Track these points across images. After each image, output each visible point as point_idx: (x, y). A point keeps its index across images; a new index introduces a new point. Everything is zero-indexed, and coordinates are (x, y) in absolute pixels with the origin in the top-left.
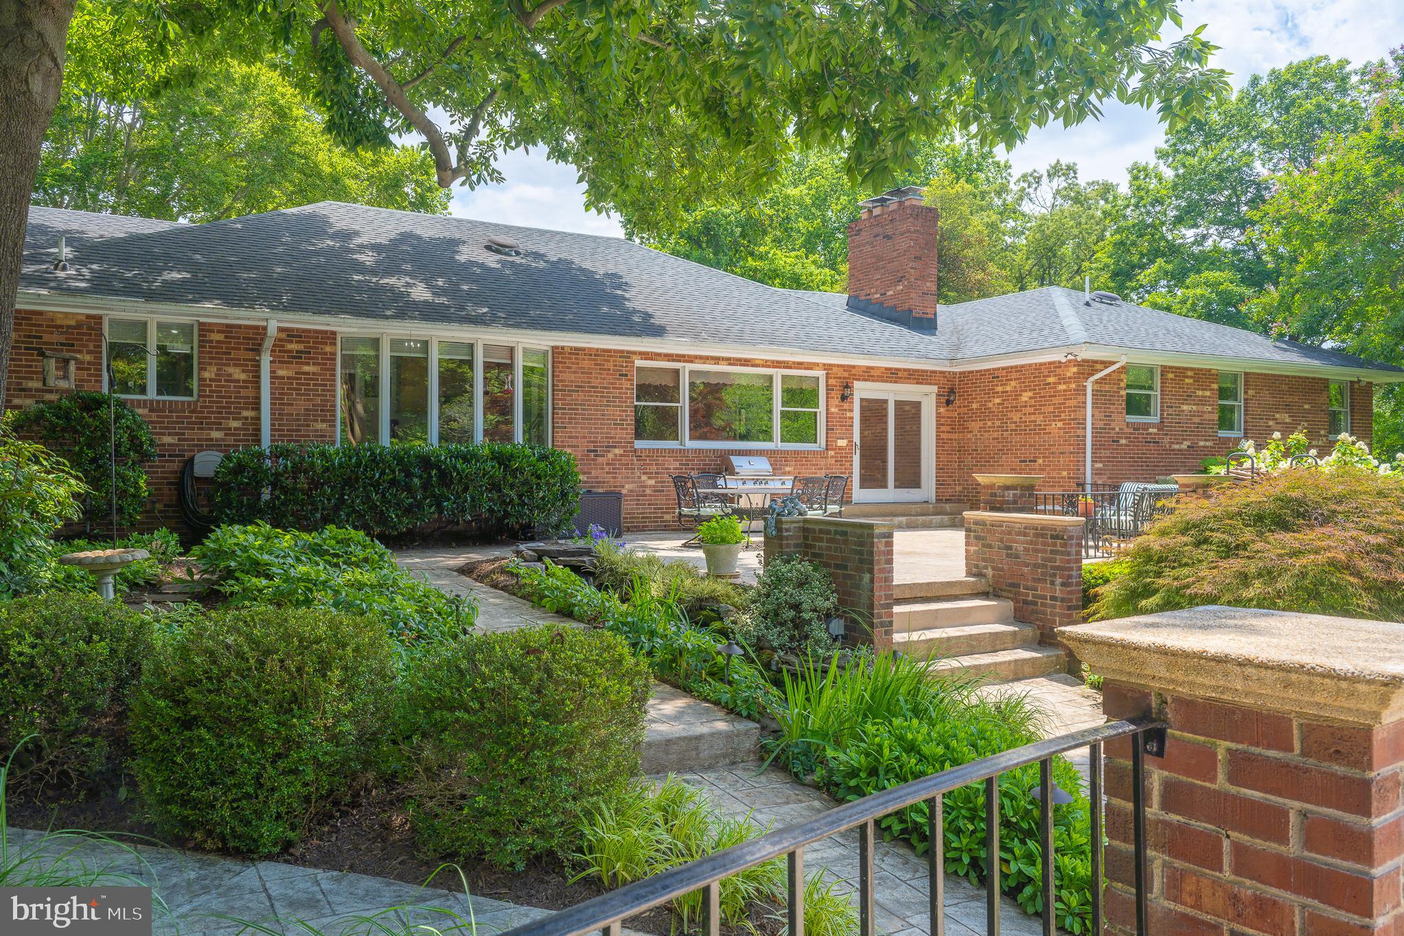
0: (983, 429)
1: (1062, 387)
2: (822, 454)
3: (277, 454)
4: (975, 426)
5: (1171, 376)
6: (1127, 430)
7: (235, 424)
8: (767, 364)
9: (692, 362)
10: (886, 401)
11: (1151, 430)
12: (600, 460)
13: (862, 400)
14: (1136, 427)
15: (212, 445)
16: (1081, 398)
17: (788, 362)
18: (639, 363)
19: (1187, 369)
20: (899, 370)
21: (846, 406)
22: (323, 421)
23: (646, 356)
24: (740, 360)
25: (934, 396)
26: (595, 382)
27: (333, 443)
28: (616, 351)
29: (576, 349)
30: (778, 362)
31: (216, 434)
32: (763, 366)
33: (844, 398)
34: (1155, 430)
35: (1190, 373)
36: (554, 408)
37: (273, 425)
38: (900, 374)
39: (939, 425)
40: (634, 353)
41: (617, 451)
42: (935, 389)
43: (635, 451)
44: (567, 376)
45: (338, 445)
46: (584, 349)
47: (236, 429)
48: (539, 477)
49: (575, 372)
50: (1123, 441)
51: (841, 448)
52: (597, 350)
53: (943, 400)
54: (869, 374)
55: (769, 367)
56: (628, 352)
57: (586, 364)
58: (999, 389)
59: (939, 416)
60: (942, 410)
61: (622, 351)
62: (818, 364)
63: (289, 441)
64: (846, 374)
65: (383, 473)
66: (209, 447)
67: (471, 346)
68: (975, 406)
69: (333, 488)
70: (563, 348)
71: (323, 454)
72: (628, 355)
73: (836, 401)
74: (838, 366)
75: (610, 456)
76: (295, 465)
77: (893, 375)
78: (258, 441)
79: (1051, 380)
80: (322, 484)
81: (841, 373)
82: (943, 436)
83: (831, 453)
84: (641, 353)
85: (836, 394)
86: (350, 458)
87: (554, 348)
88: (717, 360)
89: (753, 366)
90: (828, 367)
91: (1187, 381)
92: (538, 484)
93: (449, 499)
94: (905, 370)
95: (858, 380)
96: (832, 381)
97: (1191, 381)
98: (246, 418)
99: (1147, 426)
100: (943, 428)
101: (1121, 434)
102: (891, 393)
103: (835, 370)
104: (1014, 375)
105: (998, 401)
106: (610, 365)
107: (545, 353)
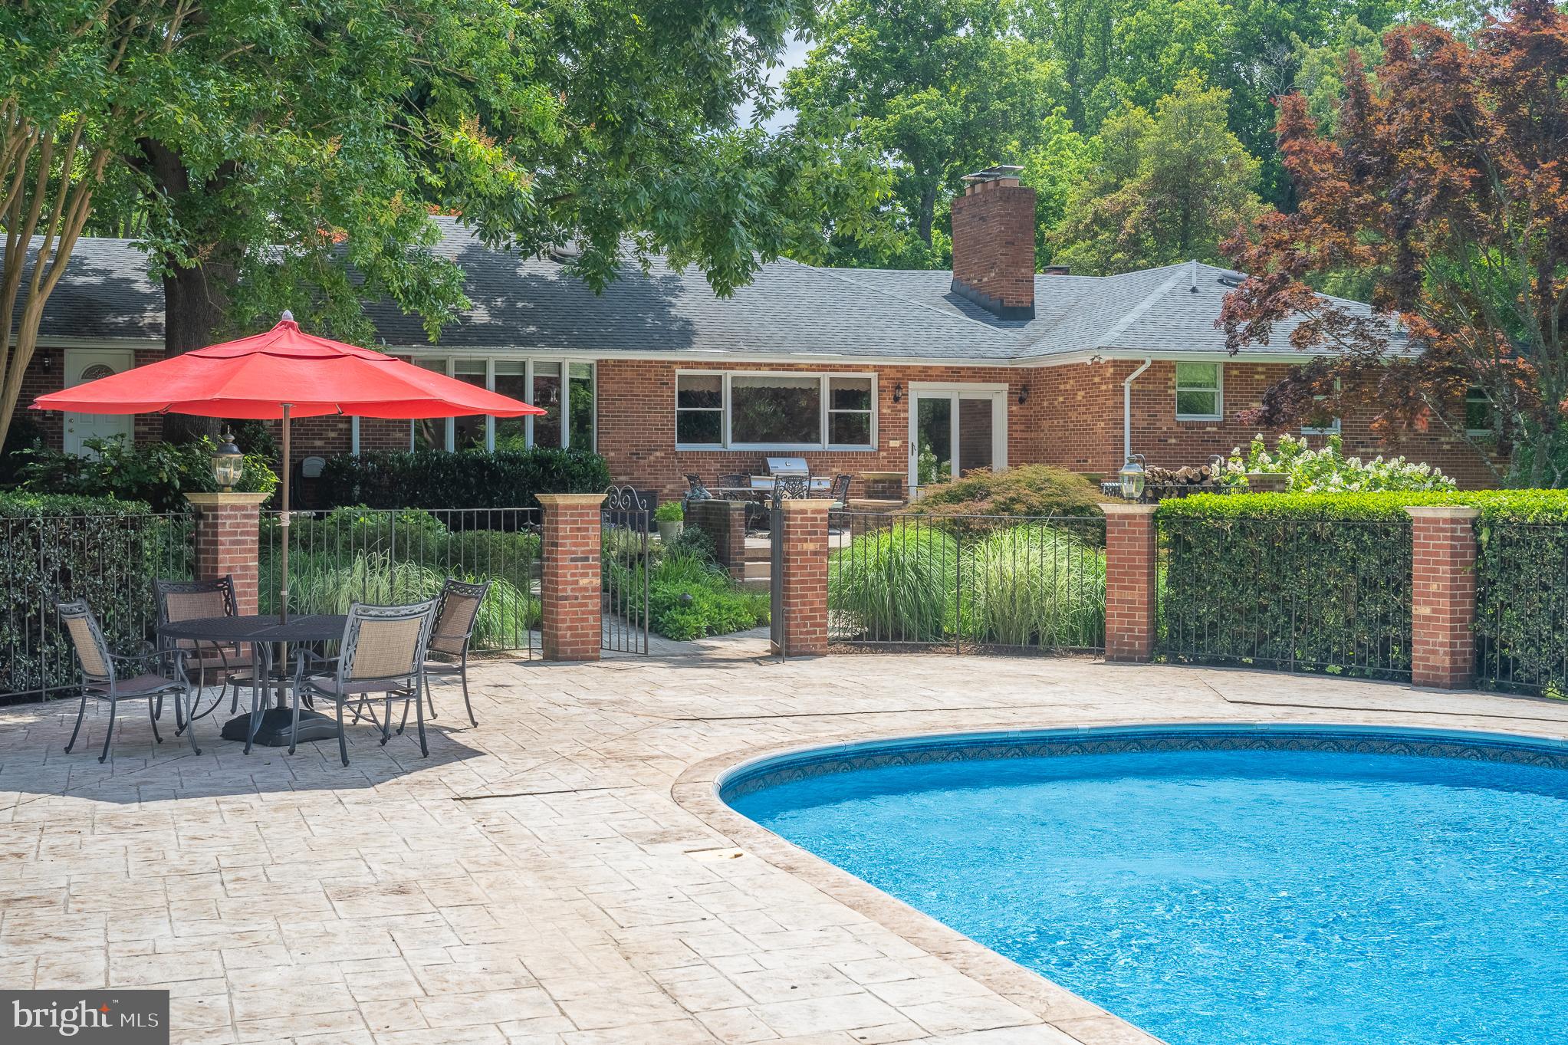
0: (1052, 428)
1: (1104, 387)
2: (874, 456)
3: (364, 459)
4: (1045, 424)
5: (1235, 372)
6: (1175, 429)
7: (333, 435)
8: (811, 368)
9: (733, 369)
10: (949, 401)
11: (1208, 429)
12: (642, 462)
13: (920, 401)
14: (1189, 426)
15: (317, 452)
16: (1118, 399)
17: (834, 365)
18: (679, 371)
19: (1257, 365)
20: (962, 368)
21: (899, 406)
22: (400, 431)
23: (686, 365)
24: (782, 365)
25: (1005, 394)
26: (636, 391)
27: (408, 449)
28: (656, 362)
29: (619, 361)
30: (823, 365)
31: (318, 443)
32: (807, 370)
33: (896, 399)
34: (1215, 429)
35: (1260, 369)
36: (598, 416)
37: (361, 435)
38: (963, 373)
39: (1011, 423)
40: (675, 363)
41: (658, 454)
42: (1006, 386)
43: (676, 453)
44: (611, 387)
45: (412, 451)
46: (626, 361)
47: (333, 438)
48: (573, 477)
49: (618, 383)
50: (1173, 441)
51: (894, 449)
52: (639, 361)
53: (1016, 397)
54: (925, 374)
55: (814, 370)
56: (669, 362)
57: (629, 375)
58: (1062, 387)
59: (1010, 414)
60: (1014, 408)
61: (663, 362)
62: (868, 366)
63: (376, 448)
64: (900, 375)
65: (446, 474)
66: (314, 454)
67: (523, 364)
68: (1045, 404)
69: (408, 485)
70: (607, 361)
71: (400, 459)
72: (669, 366)
73: (889, 403)
74: (891, 367)
75: (652, 458)
76: (379, 467)
77: (955, 374)
78: (350, 449)
79: (1097, 380)
80: (400, 483)
81: (893, 374)
82: (1015, 435)
83: (883, 454)
84: (681, 363)
85: (889, 396)
86: (421, 462)
87: (599, 361)
88: (758, 366)
89: (796, 370)
90: (878, 369)
91: (1257, 377)
92: (572, 483)
93: (498, 495)
94: (969, 368)
95: (914, 380)
96: (884, 383)
97: (1263, 377)
98: (341, 430)
99: (1202, 425)
100: (1015, 427)
101: (1170, 433)
102: (954, 392)
103: (887, 371)
104: (1072, 374)
105: (1061, 399)
106: (652, 375)
107: (591, 366)
